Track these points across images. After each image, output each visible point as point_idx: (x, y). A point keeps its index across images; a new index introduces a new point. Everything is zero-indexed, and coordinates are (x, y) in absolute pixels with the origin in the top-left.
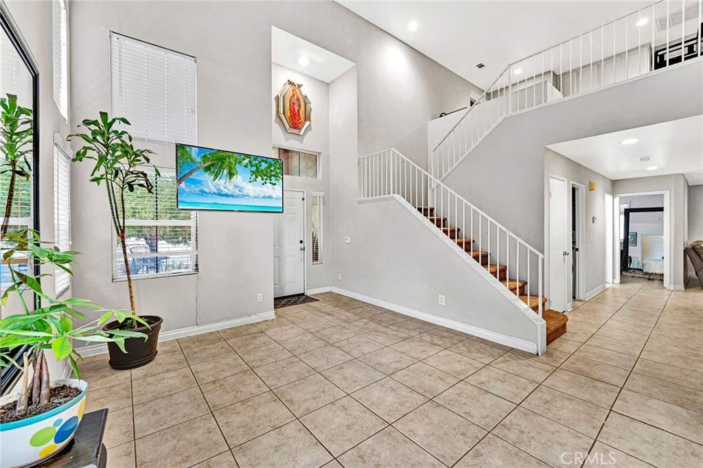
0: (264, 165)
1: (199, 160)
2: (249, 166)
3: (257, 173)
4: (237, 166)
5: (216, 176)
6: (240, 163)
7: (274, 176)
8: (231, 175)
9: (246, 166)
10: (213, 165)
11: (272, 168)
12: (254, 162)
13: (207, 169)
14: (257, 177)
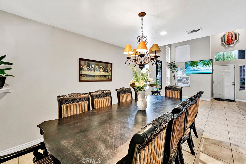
0: (206, 62)
1: (189, 64)
2: (202, 63)
3: (204, 64)
4: (199, 64)
5: (193, 67)
6: (199, 63)
7: (209, 64)
8: (197, 66)
9: (201, 63)
10: (192, 64)
11: (209, 62)
12: (203, 62)
13: (191, 65)
14: (204, 65)
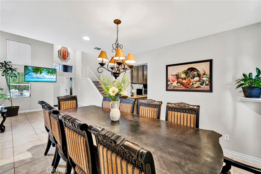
0: (51, 71)
1: (31, 69)
2: (46, 71)
3: (49, 72)
4: (43, 71)
5: (36, 73)
6: (44, 70)
7: (54, 73)
8: (41, 73)
9: (45, 71)
10: (35, 71)
11: (53, 71)
12: (48, 70)
13: (34, 72)
14: (49, 73)
